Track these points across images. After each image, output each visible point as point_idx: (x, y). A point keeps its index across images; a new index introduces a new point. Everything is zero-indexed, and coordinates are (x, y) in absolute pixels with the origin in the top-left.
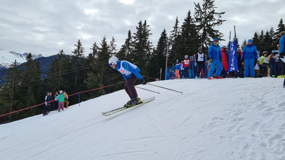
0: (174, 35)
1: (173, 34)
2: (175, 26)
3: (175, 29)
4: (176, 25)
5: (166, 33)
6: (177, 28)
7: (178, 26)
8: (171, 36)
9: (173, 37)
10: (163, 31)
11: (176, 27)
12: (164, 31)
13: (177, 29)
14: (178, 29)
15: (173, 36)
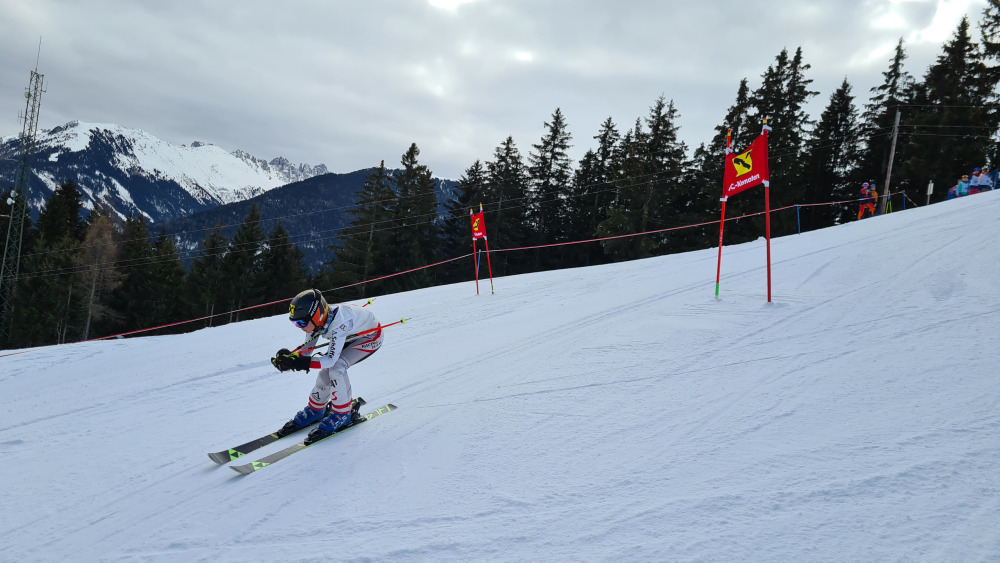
0: (885, 99)
1: (880, 97)
2: (890, 70)
3: (887, 81)
4: (895, 67)
5: (850, 95)
6: (898, 75)
7: (902, 70)
8: (872, 102)
9: (879, 106)
10: (841, 88)
11: (894, 73)
12: (845, 85)
13: (894, 82)
14: (900, 81)
15: (880, 102)
